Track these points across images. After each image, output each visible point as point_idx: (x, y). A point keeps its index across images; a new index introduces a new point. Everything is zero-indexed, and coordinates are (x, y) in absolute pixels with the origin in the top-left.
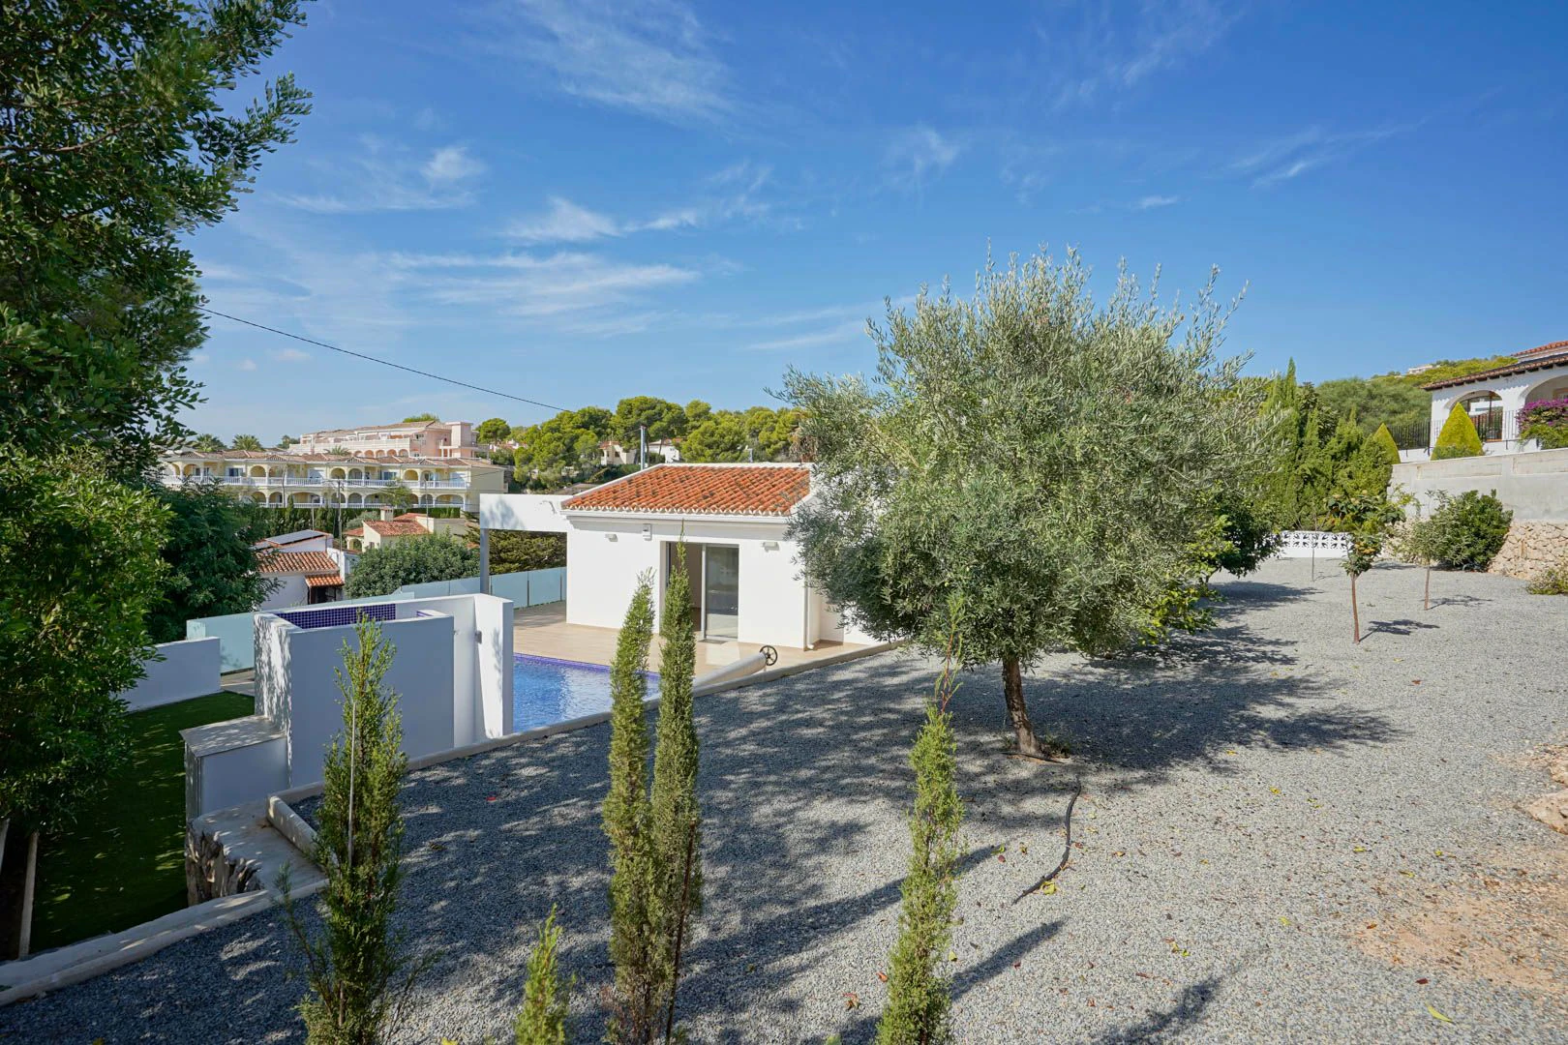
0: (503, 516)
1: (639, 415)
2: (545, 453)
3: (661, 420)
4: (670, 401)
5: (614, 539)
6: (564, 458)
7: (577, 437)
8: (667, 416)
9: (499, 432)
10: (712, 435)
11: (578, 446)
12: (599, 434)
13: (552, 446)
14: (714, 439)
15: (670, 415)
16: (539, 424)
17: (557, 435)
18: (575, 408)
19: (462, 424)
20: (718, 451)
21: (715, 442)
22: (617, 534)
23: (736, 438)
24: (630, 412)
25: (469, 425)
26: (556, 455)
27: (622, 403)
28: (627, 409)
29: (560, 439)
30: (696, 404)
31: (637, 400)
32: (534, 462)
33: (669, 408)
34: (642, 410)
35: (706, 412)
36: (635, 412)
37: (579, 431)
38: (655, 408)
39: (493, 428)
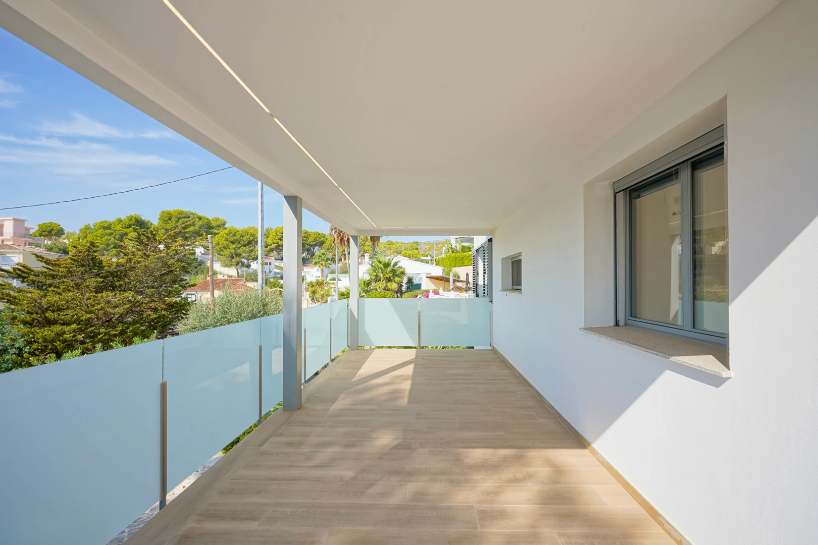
1: (178, 221)
3: (194, 225)
4: (201, 214)
8: (199, 224)
9: (53, 232)
10: (235, 235)
13: (104, 239)
14: (236, 237)
15: (201, 222)
16: (92, 223)
17: (108, 231)
18: (123, 216)
19: (15, 220)
20: (239, 245)
21: (237, 240)
23: (251, 238)
24: (170, 219)
26: (108, 245)
27: (163, 212)
28: (167, 217)
29: (111, 234)
30: (217, 220)
31: (175, 211)
33: (200, 219)
34: (179, 218)
35: (224, 224)
36: (174, 219)
37: (126, 230)
38: (189, 217)
39: (48, 229)
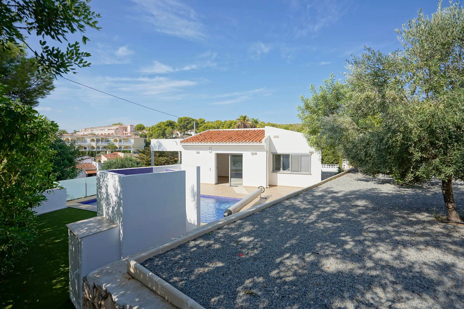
0: (159, 146)
1: (184, 122)
2: (156, 134)
3: (191, 124)
4: (194, 118)
5: (199, 153)
6: (162, 135)
7: (166, 129)
11: (166, 131)
12: (172, 128)
13: (158, 132)
15: (194, 122)
16: (154, 125)
17: (160, 128)
18: (165, 121)
19: (131, 125)
22: (199, 151)
24: (182, 121)
25: (133, 125)
26: (160, 134)
27: (179, 119)
28: (181, 120)
29: (161, 129)
30: (201, 119)
31: (184, 118)
32: (153, 136)
33: (194, 120)
34: (185, 121)
35: (204, 121)
36: (183, 121)
37: (166, 127)
38: (189, 120)
39: (140, 127)
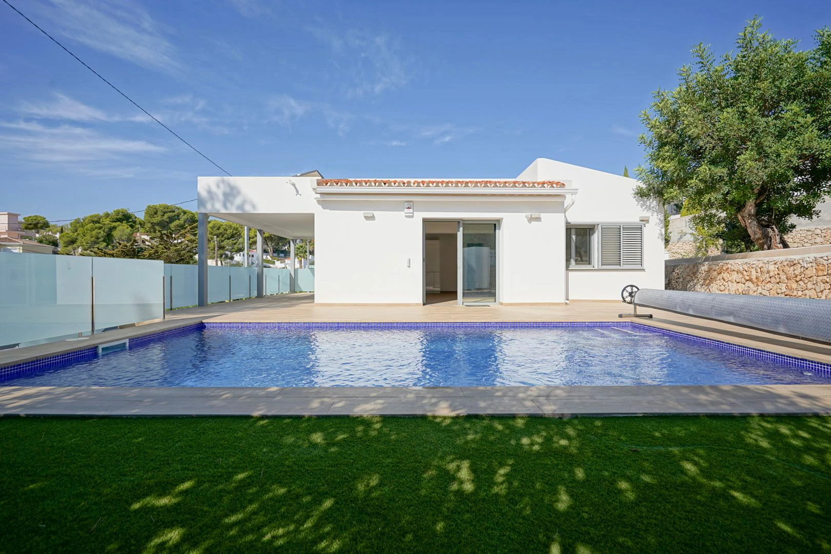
1: (163, 215)
2: (88, 237)
3: (179, 219)
4: (185, 209)
6: (104, 241)
7: (115, 228)
8: (183, 218)
9: (39, 225)
10: (219, 229)
11: (116, 234)
12: (132, 226)
13: (94, 233)
14: (220, 231)
15: (185, 217)
16: (82, 217)
17: (97, 225)
18: (111, 211)
19: (9, 214)
20: (223, 239)
21: (221, 233)
22: (374, 212)
23: (235, 232)
24: (156, 213)
25: (17, 215)
26: (98, 238)
27: (149, 207)
28: (153, 212)
29: (100, 228)
31: (160, 206)
32: (78, 243)
33: (185, 213)
34: (165, 213)
36: (159, 213)
37: (114, 224)
38: (174, 212)
39: (35, 222)
